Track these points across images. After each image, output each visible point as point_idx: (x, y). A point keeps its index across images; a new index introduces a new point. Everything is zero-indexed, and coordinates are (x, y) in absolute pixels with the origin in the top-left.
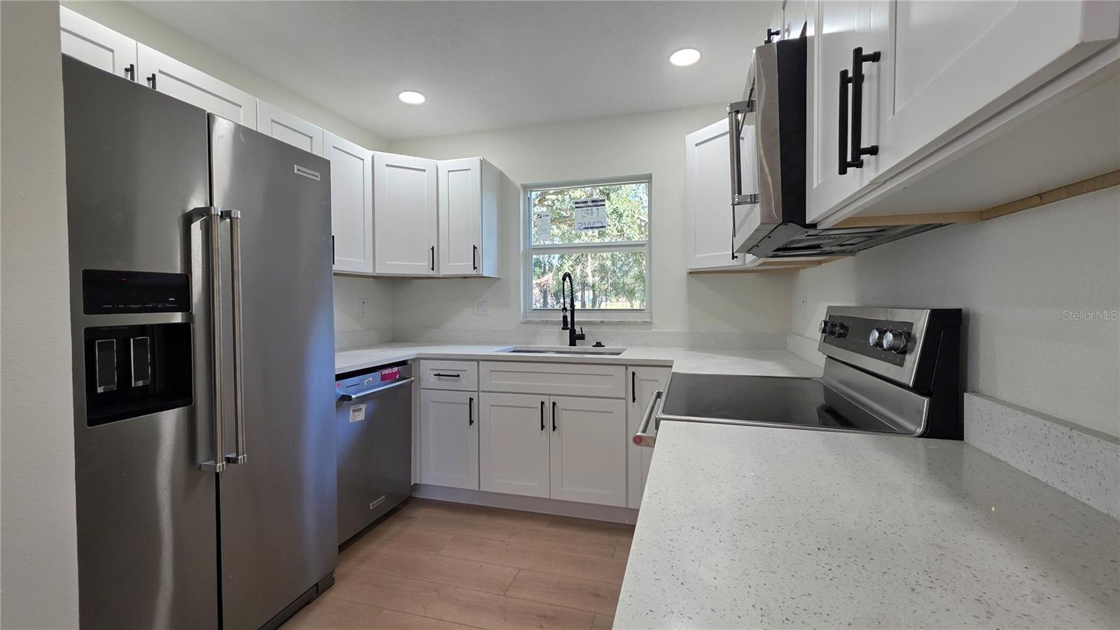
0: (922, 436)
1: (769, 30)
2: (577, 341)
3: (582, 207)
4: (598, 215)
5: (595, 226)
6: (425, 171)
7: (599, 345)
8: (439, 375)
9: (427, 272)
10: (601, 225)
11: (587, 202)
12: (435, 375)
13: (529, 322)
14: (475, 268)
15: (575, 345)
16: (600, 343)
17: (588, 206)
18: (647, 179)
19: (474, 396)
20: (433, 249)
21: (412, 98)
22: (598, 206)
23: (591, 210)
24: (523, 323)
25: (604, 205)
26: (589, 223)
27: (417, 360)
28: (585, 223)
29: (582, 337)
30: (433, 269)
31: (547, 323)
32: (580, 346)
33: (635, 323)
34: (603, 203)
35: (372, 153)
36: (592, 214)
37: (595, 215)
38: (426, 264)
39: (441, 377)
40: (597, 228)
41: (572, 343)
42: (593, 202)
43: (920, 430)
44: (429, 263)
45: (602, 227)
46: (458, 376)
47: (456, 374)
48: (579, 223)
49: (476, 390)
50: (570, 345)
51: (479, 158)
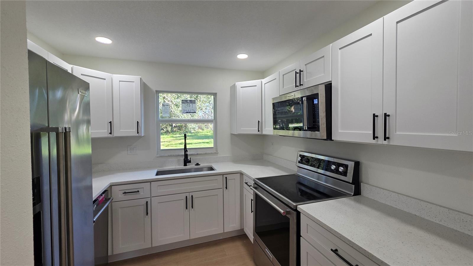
0: (354, 195)
1: (300, 70)
2: (187, 163)
3: (185, 103)
4: (192, 107)
5: (191, 111)
6: (105, 79)
7: (197, 164)
8: (125, 193)
9: (107, 135)
10: (194, 111)
11: (187, 101)
12: (123, 193)
13: (161, 157)
14: (138, 133)
15: (187, 166)
16: (198, 163)
17: (188, 103)
18: (215, 95)
19: (148, 200)
20: (111, 122)
21: (104, 40)
22: (192, 103)
23: (189, 104)
24: (158, 157)
25: (195, 103)
26: (188, 110)
27: (111, 186)
28: (186, 110)
29: (190, 162)
30: (111, 133)
31: (171, 156)
32: (189, 166)
33: (212, 153)
34: (195, 102)
35: (72, 66)
36: (190, 106)
37: (191, 107)
38: (106, 131)
39: (126, 194)
40: (192, 112)
41: (185, 165)
42: (190, 101)
43: (353, 194)
44: (108, 130)
45: (194, 112)
46: (138, 191)
47: (137, 191)
48: (183, 110)
49: (150, 197)
50: (184, 166)
51: (139, 77)
